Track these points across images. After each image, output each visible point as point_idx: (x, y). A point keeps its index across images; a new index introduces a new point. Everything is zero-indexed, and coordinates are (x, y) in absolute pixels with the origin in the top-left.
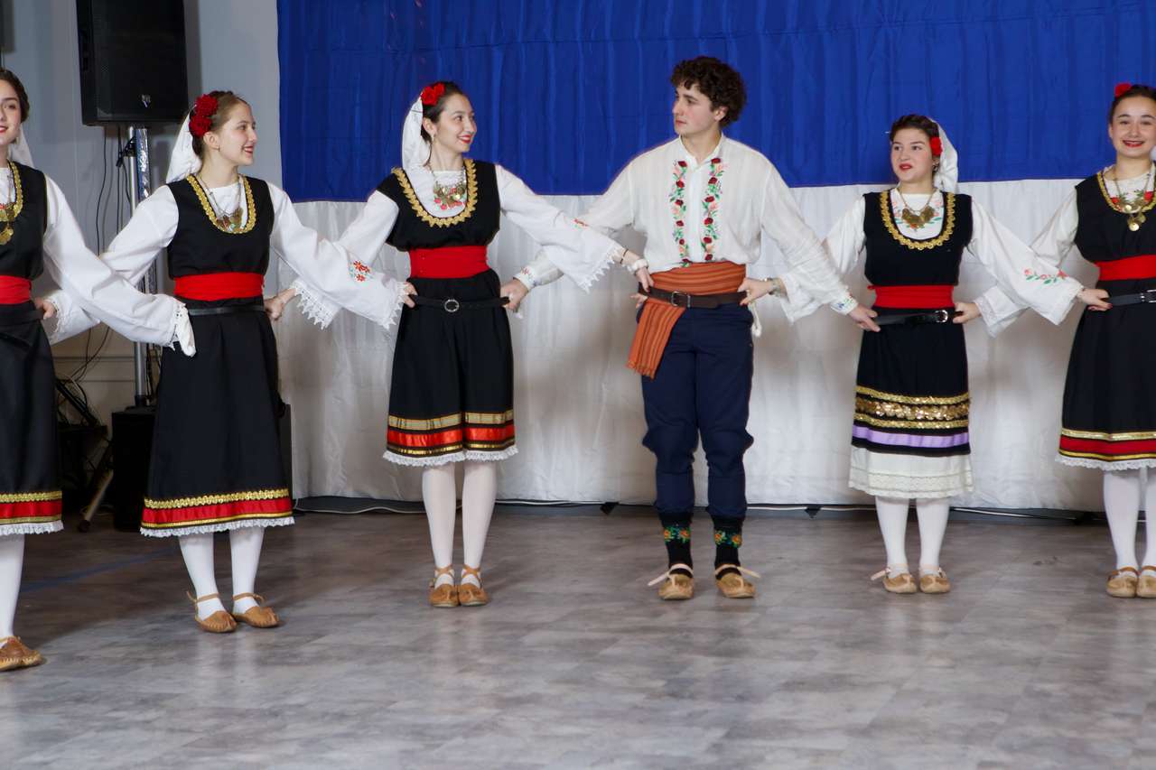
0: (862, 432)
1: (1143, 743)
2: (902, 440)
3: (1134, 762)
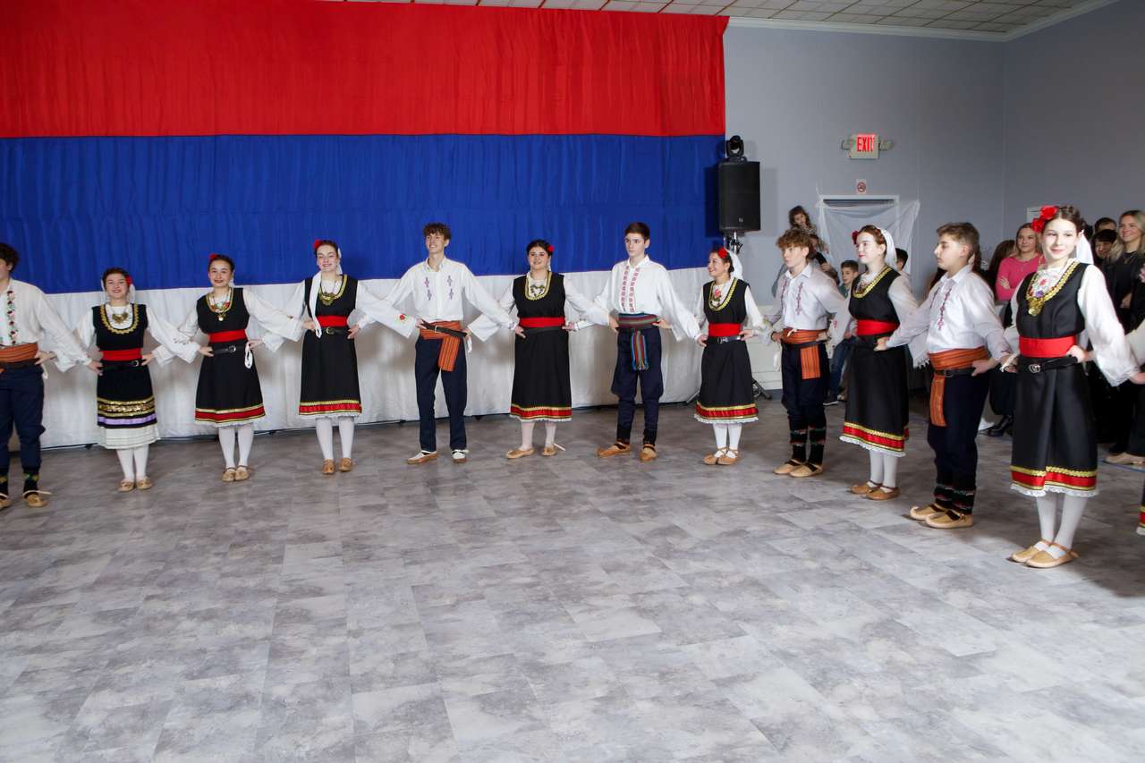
0: (102, 419)
1: (227, 569)
2: (122, 422)
3: (219, 583)
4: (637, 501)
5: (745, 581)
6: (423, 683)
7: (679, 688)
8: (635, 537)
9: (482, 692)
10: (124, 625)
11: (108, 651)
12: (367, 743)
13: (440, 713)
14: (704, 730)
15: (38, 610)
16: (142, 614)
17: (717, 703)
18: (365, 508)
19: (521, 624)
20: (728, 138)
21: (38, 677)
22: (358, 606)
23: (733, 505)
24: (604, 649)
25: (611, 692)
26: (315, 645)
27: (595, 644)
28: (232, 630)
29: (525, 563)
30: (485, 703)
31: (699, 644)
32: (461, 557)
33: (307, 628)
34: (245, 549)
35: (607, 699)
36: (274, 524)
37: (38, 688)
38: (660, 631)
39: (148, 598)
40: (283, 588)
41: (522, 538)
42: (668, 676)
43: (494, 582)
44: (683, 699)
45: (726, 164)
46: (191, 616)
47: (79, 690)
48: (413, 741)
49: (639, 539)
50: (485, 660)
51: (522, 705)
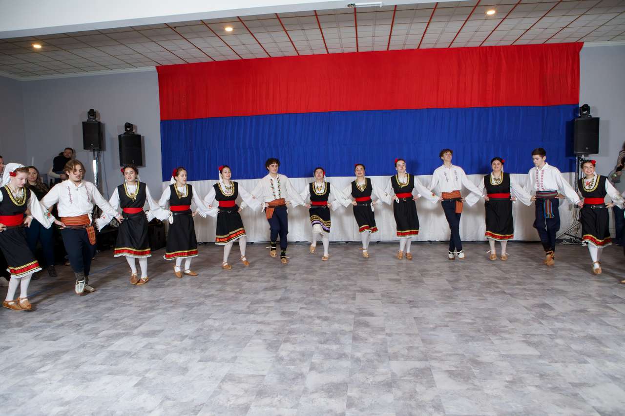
4: (525, 289)
5: (587, 336)
6: (421, 361)
7: (551, 384)
8: (524, 307)
9: (449, 369)
10: (293, 318)
11: (287, 328)
12: (398, 383)
13: (430, 375)
14: (565, 406)
15: (260, 307)
16: (299, 314)
17: (573, 395)
18: (391, 280)
19: (467, 341)
20: (581, 105)
21: (262, 333)
22: (390, 323)
23: (579, 296)
24: (509, 359)
25: (514, 379)
26: (372, 337)
27: (505, 355)
28: (336, 326)
29: (468, 313)
30: (450, 373)
31: (561, 364)
32: (436, 306)
33: (367, 329)
34: (339, 292)
35: (513, 382)
36: (350, 283)
37: (263, 337)
38: (539, 354)
39: (301, 308)
40: (357, 311)
41: (466, 301)
42: (544, 377)
43: (453, 320)
44: (553, 389)
45: (579, 119)
46: (319, 318)
47: (278, 341)
48: (418, 385)
49: (526, 308)
50: (450, 355)
51: (469, 378)
